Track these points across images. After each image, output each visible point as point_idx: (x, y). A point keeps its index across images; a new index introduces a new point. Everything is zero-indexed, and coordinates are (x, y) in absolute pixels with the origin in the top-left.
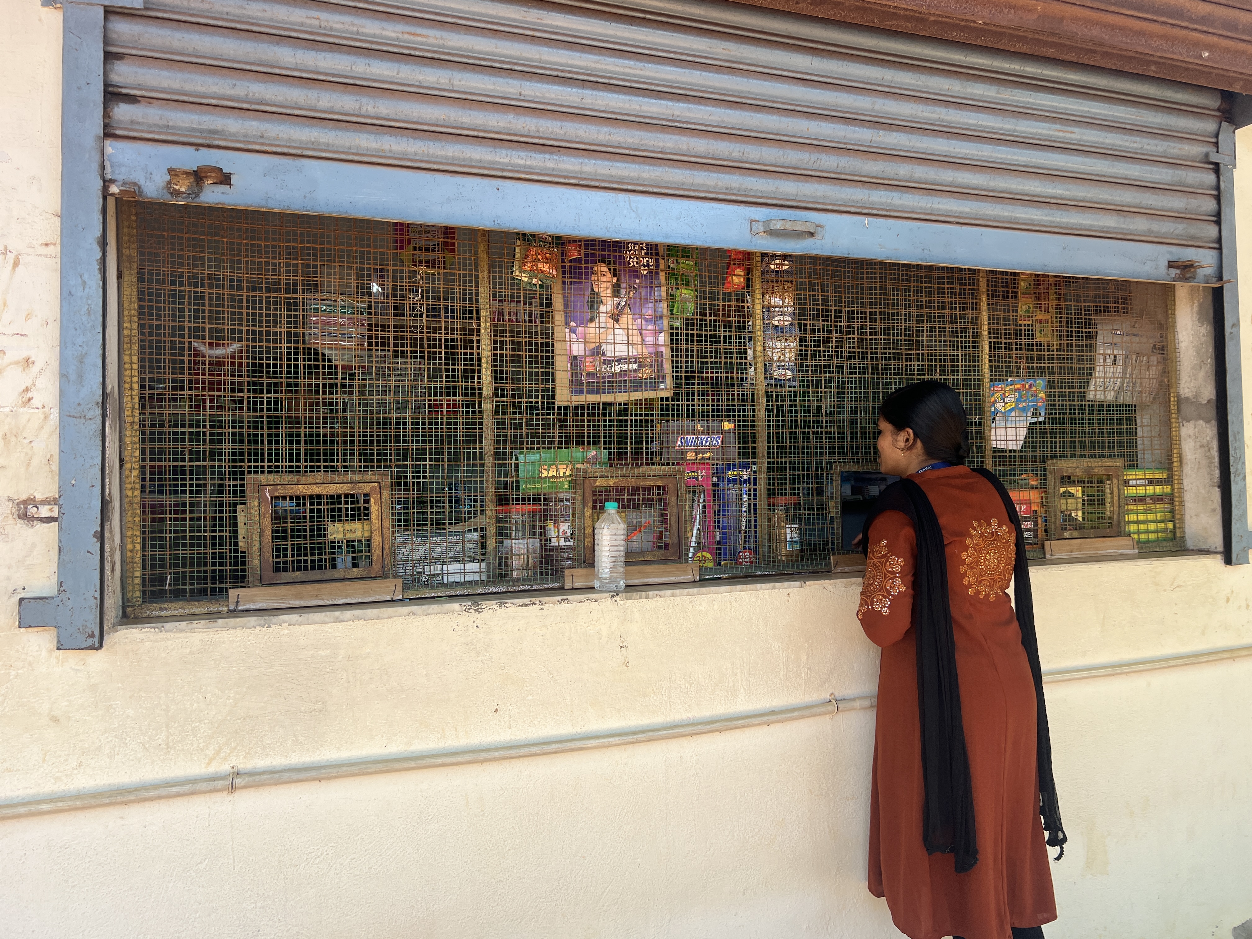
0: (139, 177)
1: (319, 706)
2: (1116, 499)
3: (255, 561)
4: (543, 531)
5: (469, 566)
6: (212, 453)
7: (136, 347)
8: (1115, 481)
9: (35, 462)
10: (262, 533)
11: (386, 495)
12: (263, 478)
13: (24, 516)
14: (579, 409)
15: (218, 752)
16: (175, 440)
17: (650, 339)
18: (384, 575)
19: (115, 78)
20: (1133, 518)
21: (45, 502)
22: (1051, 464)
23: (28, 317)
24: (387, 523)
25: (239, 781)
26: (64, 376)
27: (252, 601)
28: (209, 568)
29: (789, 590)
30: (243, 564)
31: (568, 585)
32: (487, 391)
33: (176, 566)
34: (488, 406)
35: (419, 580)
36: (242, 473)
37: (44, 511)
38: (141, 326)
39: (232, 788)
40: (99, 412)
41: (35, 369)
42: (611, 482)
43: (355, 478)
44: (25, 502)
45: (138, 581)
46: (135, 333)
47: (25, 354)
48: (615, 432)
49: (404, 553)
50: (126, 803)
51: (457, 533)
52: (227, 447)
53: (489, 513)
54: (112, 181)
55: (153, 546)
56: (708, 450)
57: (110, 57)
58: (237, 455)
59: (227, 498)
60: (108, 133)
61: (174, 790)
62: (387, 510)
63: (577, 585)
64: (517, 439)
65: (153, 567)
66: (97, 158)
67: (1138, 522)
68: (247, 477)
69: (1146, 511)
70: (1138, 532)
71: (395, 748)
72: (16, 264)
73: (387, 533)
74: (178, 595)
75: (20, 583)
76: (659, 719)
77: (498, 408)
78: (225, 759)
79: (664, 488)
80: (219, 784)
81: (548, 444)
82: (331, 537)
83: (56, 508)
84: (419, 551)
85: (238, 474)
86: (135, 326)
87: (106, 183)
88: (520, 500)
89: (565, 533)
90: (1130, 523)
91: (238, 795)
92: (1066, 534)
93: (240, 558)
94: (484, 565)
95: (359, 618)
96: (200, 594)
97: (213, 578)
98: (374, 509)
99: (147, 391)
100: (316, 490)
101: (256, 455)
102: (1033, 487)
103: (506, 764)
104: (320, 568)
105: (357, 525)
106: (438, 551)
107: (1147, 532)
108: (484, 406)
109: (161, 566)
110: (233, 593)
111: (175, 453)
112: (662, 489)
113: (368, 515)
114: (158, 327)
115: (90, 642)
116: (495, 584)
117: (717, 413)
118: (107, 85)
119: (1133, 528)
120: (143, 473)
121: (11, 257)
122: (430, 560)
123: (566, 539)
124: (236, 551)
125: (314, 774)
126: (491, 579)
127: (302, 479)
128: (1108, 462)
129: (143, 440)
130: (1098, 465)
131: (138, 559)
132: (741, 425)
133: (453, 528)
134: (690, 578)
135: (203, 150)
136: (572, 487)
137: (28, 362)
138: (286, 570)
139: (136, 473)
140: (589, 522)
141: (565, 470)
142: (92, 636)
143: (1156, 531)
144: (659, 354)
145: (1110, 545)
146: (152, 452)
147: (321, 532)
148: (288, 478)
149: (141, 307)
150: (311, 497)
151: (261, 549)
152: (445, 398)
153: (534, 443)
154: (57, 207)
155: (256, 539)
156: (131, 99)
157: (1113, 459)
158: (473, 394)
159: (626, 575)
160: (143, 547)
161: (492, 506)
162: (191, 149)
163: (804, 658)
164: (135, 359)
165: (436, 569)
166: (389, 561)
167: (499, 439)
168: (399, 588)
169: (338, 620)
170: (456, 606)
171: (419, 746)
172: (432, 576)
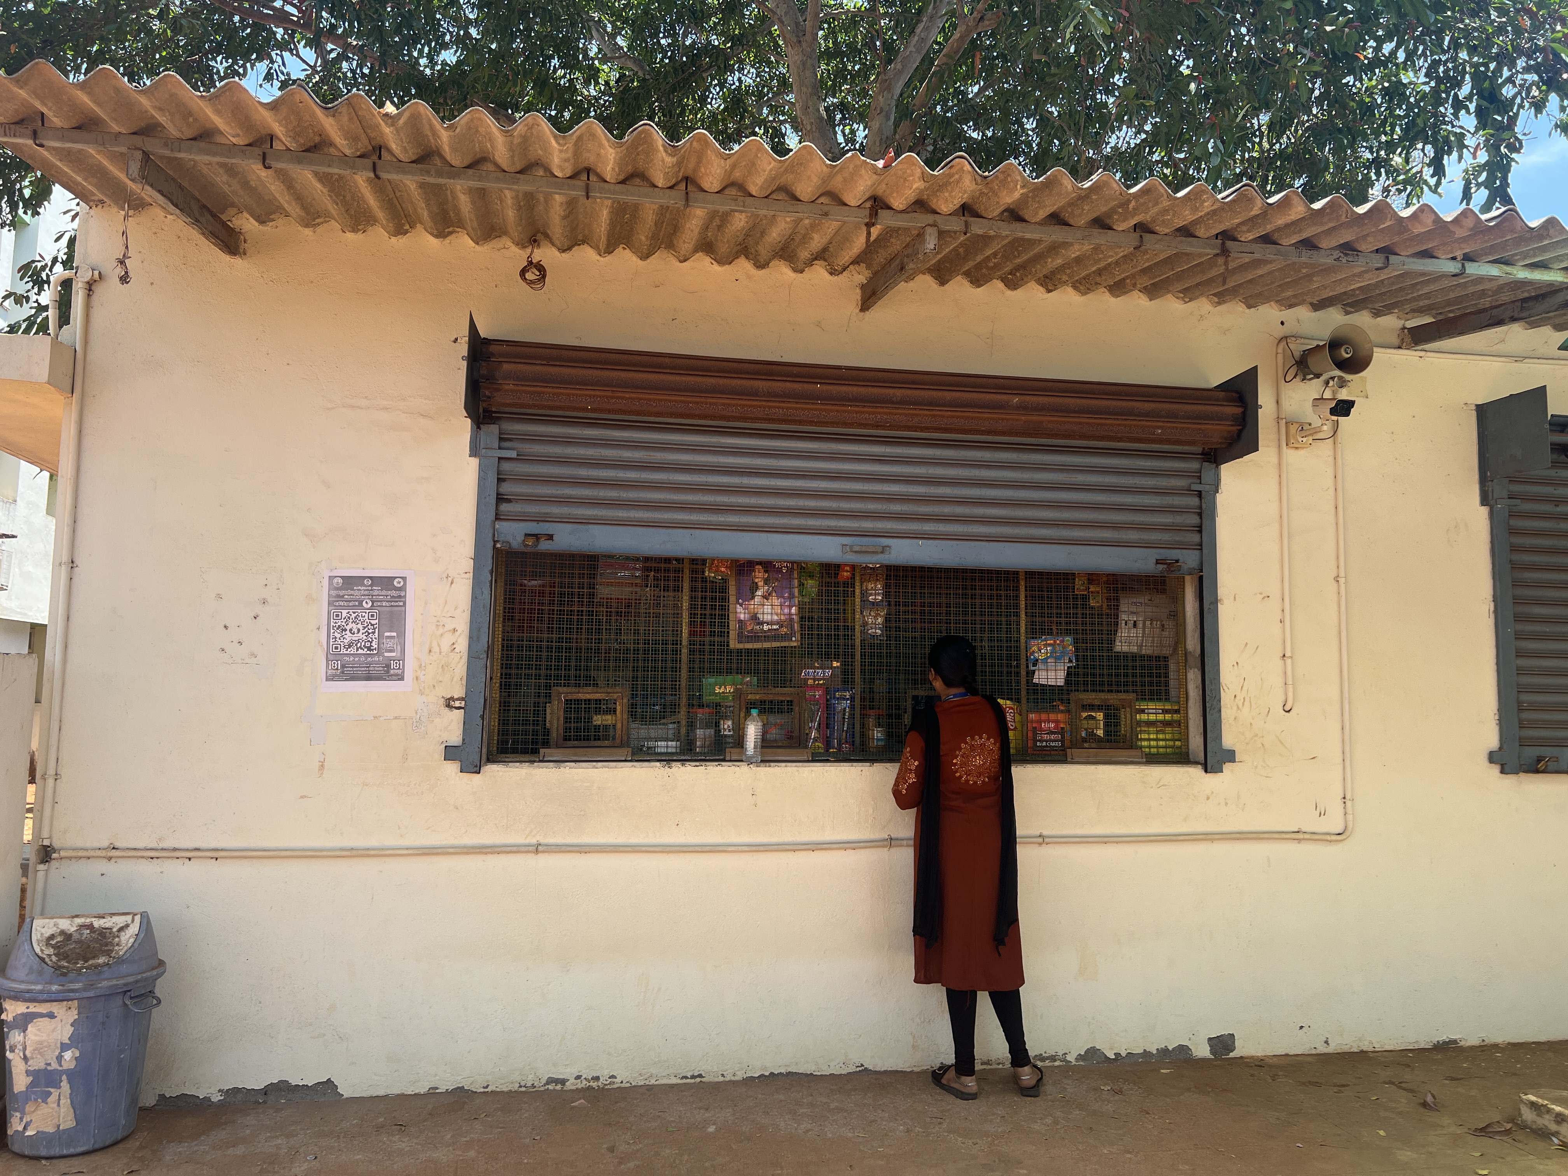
0: (510, 539)
1: (582, 813)
2: (1128, 722)
3: (554, 734)
4: (717, 725)
5: (670, 743)
6: (536, 675)
7: (501, 619)
8: (1128, 709)
9: (455, 679)
10: (558, 719)
11: (625, 700)
12: (561, 689)
13: (448, 706)
14: (740, 651)
15: (531, 832)
16: (518, 668)
17: (786, 611)
18: (621, 746)
19: (501, 490)
20: (1145, 736)
21: (458, 699)
22: (1073, 696)
23: (456, 608)
24: (625, 716)
25: (540, 848)
26: (471, 638)
27: (551, 756)
28: (531, 737)
29: (862, 768)
30: (548, 735)
31: (728, 758)
32: (685, 642)
33: (515, 735)
34: (685, 651)
35: (641, 750)
36: (550, 686)
37: (457, 704)
38: (505, 608)
39: (537, 852)
40: (485, 656)
41: (457, 634)
42: (758, 697)
43: (609, 690)
44: (449, 699)
45: (495, 742)
46: (501, 612)
47: (453, 627)
48: (762, 666)
49: (634, 734)
50: (486, 853)
51: (664, 724)
52: (543, 672)
53: (682, 713)
54: (498, 541)
55: (504, 724)
56: (823, 679)
57: (500, 480)
58: (548, 677)
59: (542, 700)
60: (497, 518)
61: (509, 849)
62: (626, 709)
63: (733, 758)
64: (702, 670)
65: (503, 735)
66: (491, 531)
67: (1149, 740)
68: (553, 688)
69: (1157, 732)
70: (1150, 747)
71: (621, 840)
72: (452, 583)
73: (625, 722)
74: (514, 751)
75: (445, 739)
76: (774, 840)
77: (691, 652)
78: (534, 836)
79: (791, 701)
80: (531, 848)
81: (720, 672)
82: (595, 723)
83: (463, 703)
84: (643, 733)
85: (548, 687)
86: (501, 608)
87: (495, 542)
88: (701, 706)
89: (729, 726)
90: (1142, 740)
91: (540, 855)
92: (1086, 745)
93: (547, 732)
94: (678, 743)
95: (605, 767)
96: (525, 752)
97: (532, 742)
98: (619, 708)
99: (505, 642)
100: (588, 696)
101: (557, 677)
102: (1062, 712)
103: (682, 855)
104: (588, 740)
105: (609, 717)
106: (653, 734)
107: (1157, 747)
108: (683, 651)
109: (507, 735)
110: (542, 751)
111: (517, 675)
112: (790, 702)
113: (615, 711)
114: (513, 609)
115: (475, 769)
116: (684, 755)
117: (828, 656)
118: (498, 494)
119: (1145, 743)
120: (501, 685)
121: (450, 579)
122: (649, 739)
123: (729, 731)
124: (545, 728)
125: (577, 849)
126: (682, 752)
127: (581, 691)
128: (1122, 696)
129: (502, 668)
130: (1113, 698)
131: (496, 731)
132: (844, 664)
133: (663, 721)
134: (805, 758)
135: (541, 524)
136: (733, 699)
137: (455, 630)
138: (570, 740)
139: (497, 685)
140: (742, 720)
141: (730, 689)
142: (476, 766)
143: (1166, 747)
144: (791, 620)
145: (1122, 754)
146: (506, 674)
147: (589, 720)
148: (574, 690)
149: (505, 598)
150: (585, 700)
151: (557, 728)
152: (661, 646)
153: (712, 672)
154: (472, 554)
155: (555, 722)
156: (509, 501)
157: (1126, 694)
158: (677, 644)
159: (762, 754)
160: (499, 724)
161: (684, 709)
162: (535, 524)
163: (871, 811)
164: (501, 625)
165: (651, 744)
166: (625, 738)
167: (691, 670)
168: (630, 753)
169: (594, 767)
170: (658, 764)
171: (634, 840)
172: (649, 748)
